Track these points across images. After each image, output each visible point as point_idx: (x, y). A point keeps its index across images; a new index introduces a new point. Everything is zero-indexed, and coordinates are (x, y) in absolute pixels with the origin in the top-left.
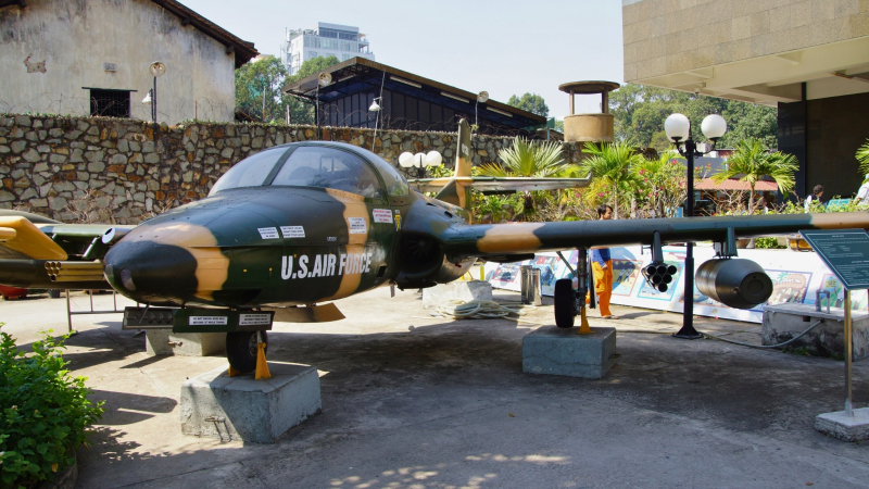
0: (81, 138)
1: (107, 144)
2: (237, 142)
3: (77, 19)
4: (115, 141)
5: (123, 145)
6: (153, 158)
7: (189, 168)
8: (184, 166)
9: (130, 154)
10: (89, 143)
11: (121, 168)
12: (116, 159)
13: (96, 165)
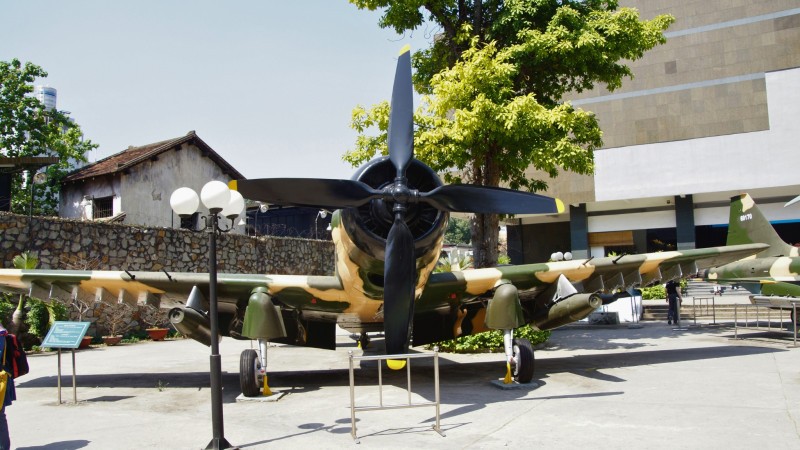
0: (227, 246)
1: (237, 249)
2: (286, 249)
3: (176, 168)
4: (240, 247)
5: (243, 249)
6: (254, 257)
7: (269, 263)
8: (266, 261)
9: (246, 254)
10: (230, 248)
11: (243, 263)
12: (241, 257)
13: (233, 262)
